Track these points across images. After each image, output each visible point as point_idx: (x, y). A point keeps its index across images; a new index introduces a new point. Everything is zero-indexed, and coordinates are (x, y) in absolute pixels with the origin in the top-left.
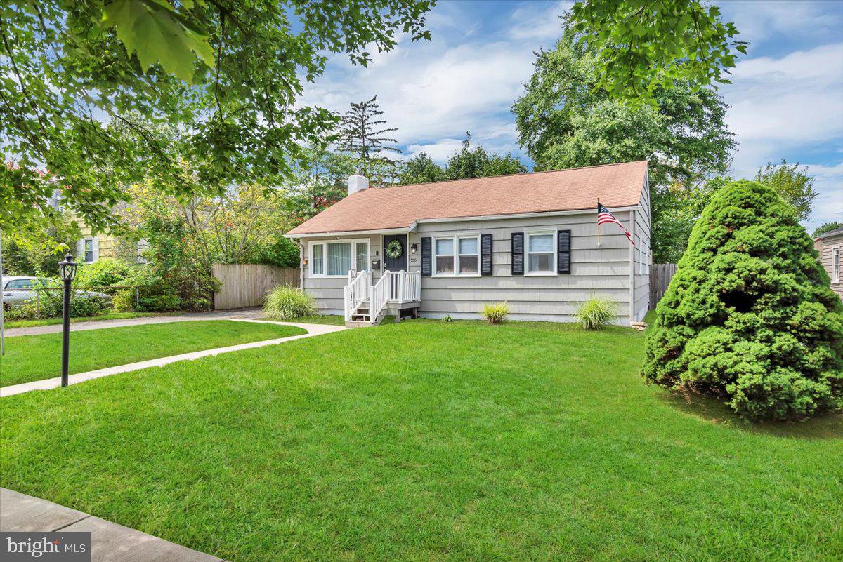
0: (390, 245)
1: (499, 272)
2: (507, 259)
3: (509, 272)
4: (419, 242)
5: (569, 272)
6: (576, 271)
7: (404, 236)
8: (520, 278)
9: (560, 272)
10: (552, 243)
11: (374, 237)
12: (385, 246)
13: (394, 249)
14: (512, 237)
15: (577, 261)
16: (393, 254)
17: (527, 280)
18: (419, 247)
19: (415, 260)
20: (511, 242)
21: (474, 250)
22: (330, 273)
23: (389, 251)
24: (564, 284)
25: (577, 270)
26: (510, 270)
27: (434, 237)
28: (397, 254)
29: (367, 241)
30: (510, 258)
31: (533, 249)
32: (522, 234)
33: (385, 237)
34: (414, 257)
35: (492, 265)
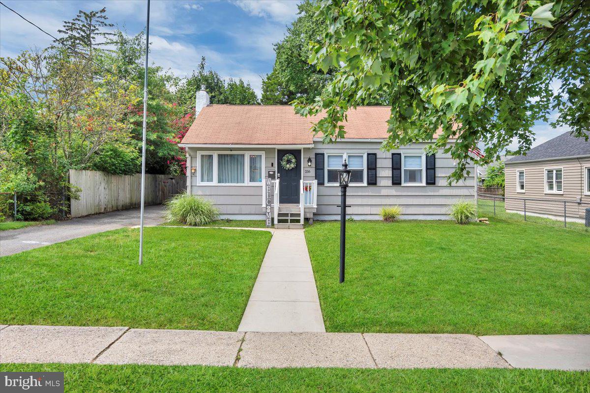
0: (285, 158)
1: (382, 182)
2: (389, 173)
3: (389, 183)
4: (313, 156)
5: (434, 183)
6: (439, 183)
7: (299, 151)
8: (397, 187)
9: (427, 183)
10: (421, 161)
11: (268, 151)
12: (280, 159)
13: (289, 162)
14: (392, 156)
15: (439, 176)
16: (288, 166)
17: (402, 188)
18: (313, 160)
19: (309, 172)
20: (391, 159)
21: (361, 165)
22: (219, 182)
23: (284, 163)
24: (431, 192)
25: (441, 182)
26: (390, 181)
27: (327, 153)
28: (292, 166)
29: (263, 154)
30: (391, 172)
31: (407, 165)
32: (400, 154)
33: (279, 151)
34: (308, 169)
35: (376, 177)
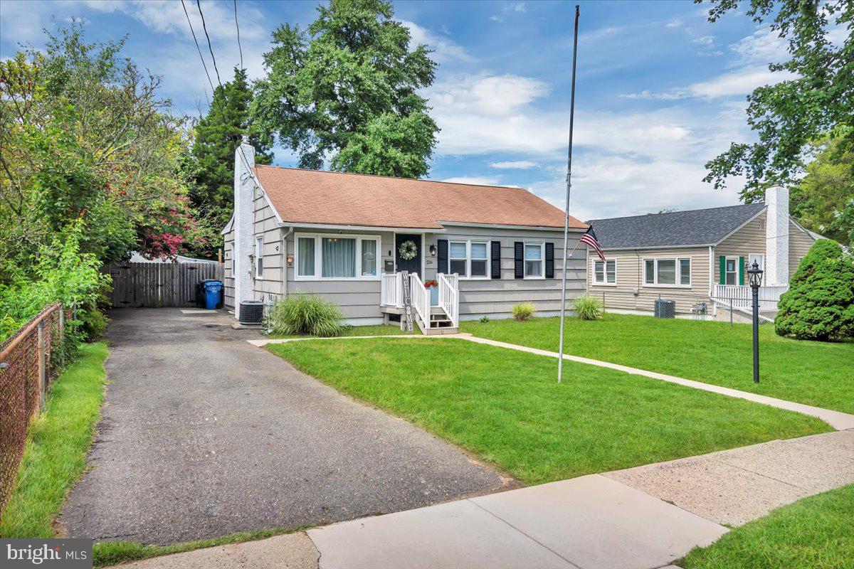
0: (405, 245)
1: (505, 276)
4: (436, 244)
5: (552, 276)
6: (556, 276)
7: (419, 237)
8: (520, 281)
9: (547, 276)
11: (385, 236)
12: (398, 246)
13: (409, 250)
14: (515, 246)
15: (557, 268)
16: (408, 255)
17: (524, 282)
18: (436, 249)
19: (431, 262)
20: (514, 249)
21: (485, 255)
23: (403, 251)
24: (551, 286)
25: (558, 275)
26: (513, 275)
27: (450, 239)
28: (413, 255)
29: (378, 239)
30: (513, 263)
31: (529, 256)
32: (522, 243)
33: (398, 235)
34: (431, 259)
35: (500, 269)
